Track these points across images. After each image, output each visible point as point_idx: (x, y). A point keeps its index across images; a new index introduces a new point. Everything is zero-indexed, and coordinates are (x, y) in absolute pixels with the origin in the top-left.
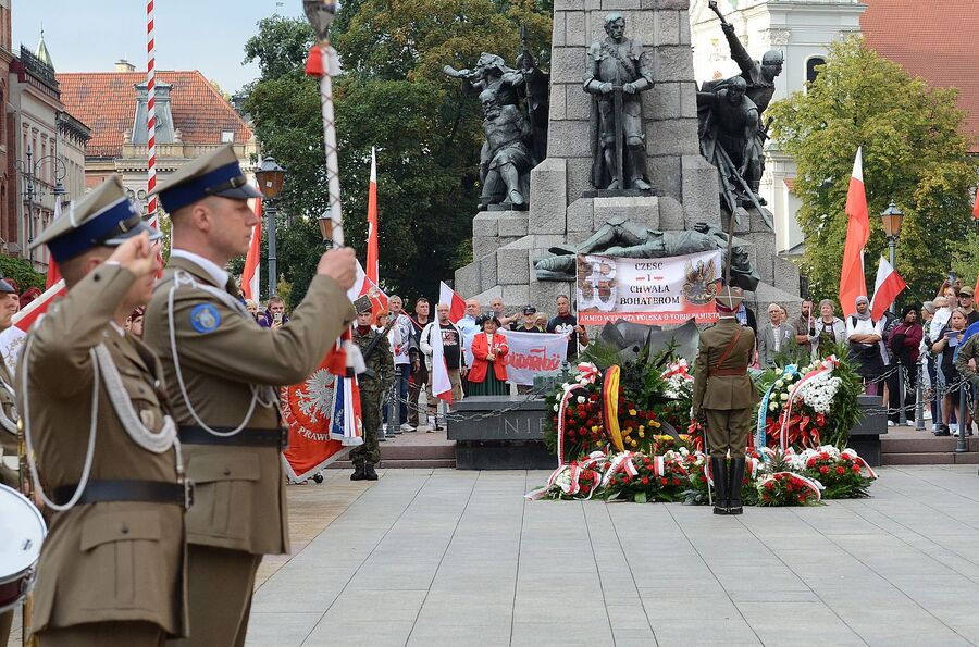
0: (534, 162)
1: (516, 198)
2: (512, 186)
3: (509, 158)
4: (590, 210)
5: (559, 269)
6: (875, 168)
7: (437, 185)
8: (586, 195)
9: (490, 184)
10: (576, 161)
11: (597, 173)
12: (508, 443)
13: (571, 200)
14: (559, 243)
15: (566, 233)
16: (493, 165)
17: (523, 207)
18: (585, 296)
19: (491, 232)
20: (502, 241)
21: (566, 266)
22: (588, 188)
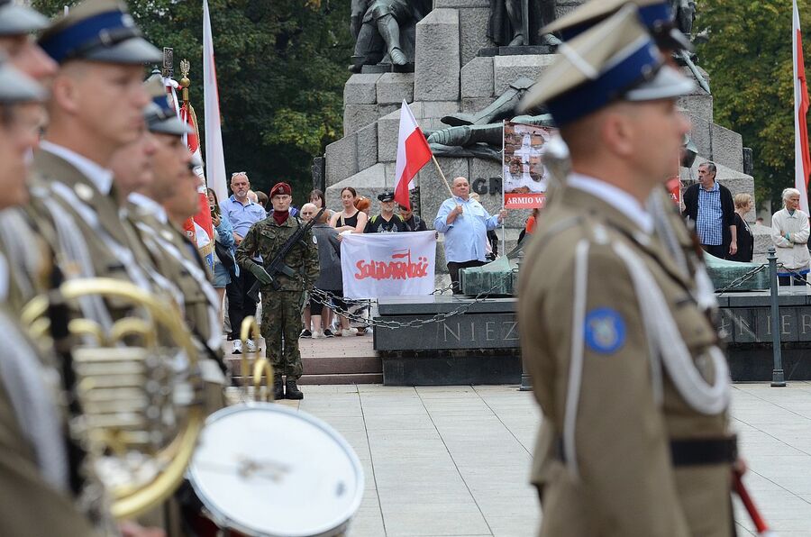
0: (417, 14)
1: (398, 58)
2: (394, 43)
3: (388, 9)
4: (490, 71)
5: (455, 142)
6: (761, 18)
7: (247, 44)
8: (484, 53)
9: (363, 40)
10: (471, 12)
11: (497, 27)
12: (446, 353)
13: (465, 59)
14: (452, 110)
15: (459, 100)
16: (367, 18)
17: (407, 69)
18: (513, 174)
19: (367, 98)
20: (382, 110)
21: (463, 139)
22: (484, 45)
